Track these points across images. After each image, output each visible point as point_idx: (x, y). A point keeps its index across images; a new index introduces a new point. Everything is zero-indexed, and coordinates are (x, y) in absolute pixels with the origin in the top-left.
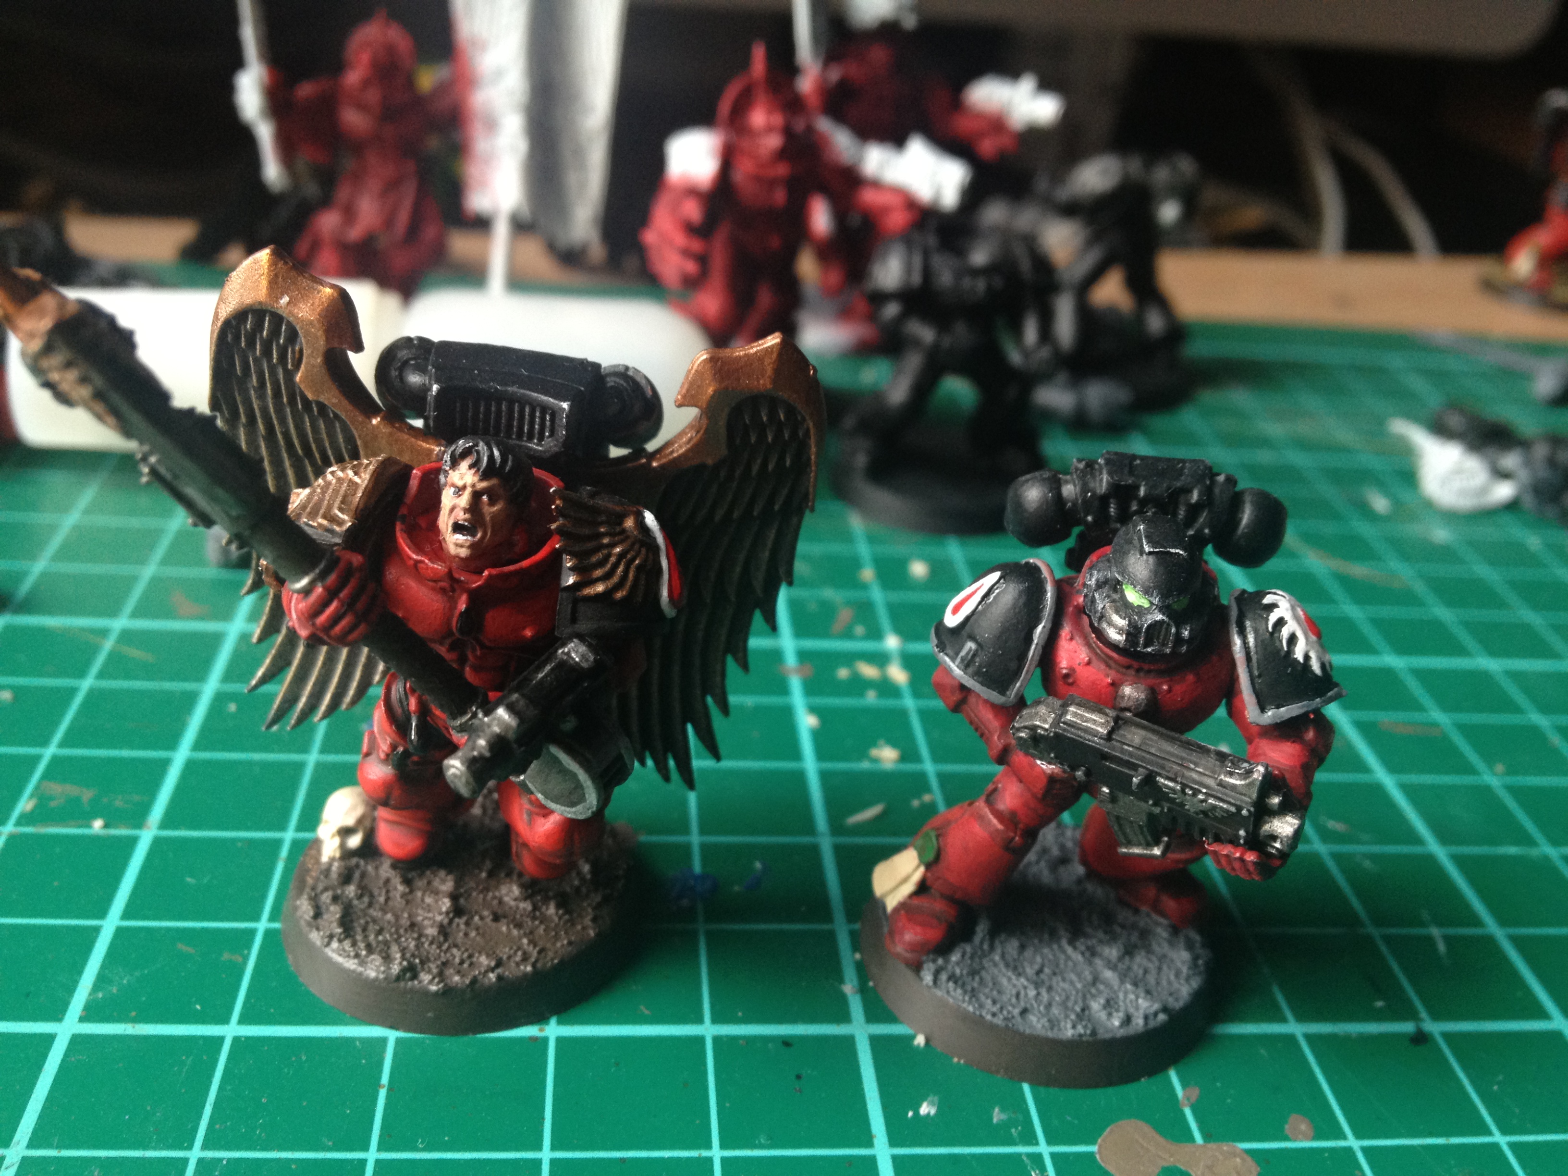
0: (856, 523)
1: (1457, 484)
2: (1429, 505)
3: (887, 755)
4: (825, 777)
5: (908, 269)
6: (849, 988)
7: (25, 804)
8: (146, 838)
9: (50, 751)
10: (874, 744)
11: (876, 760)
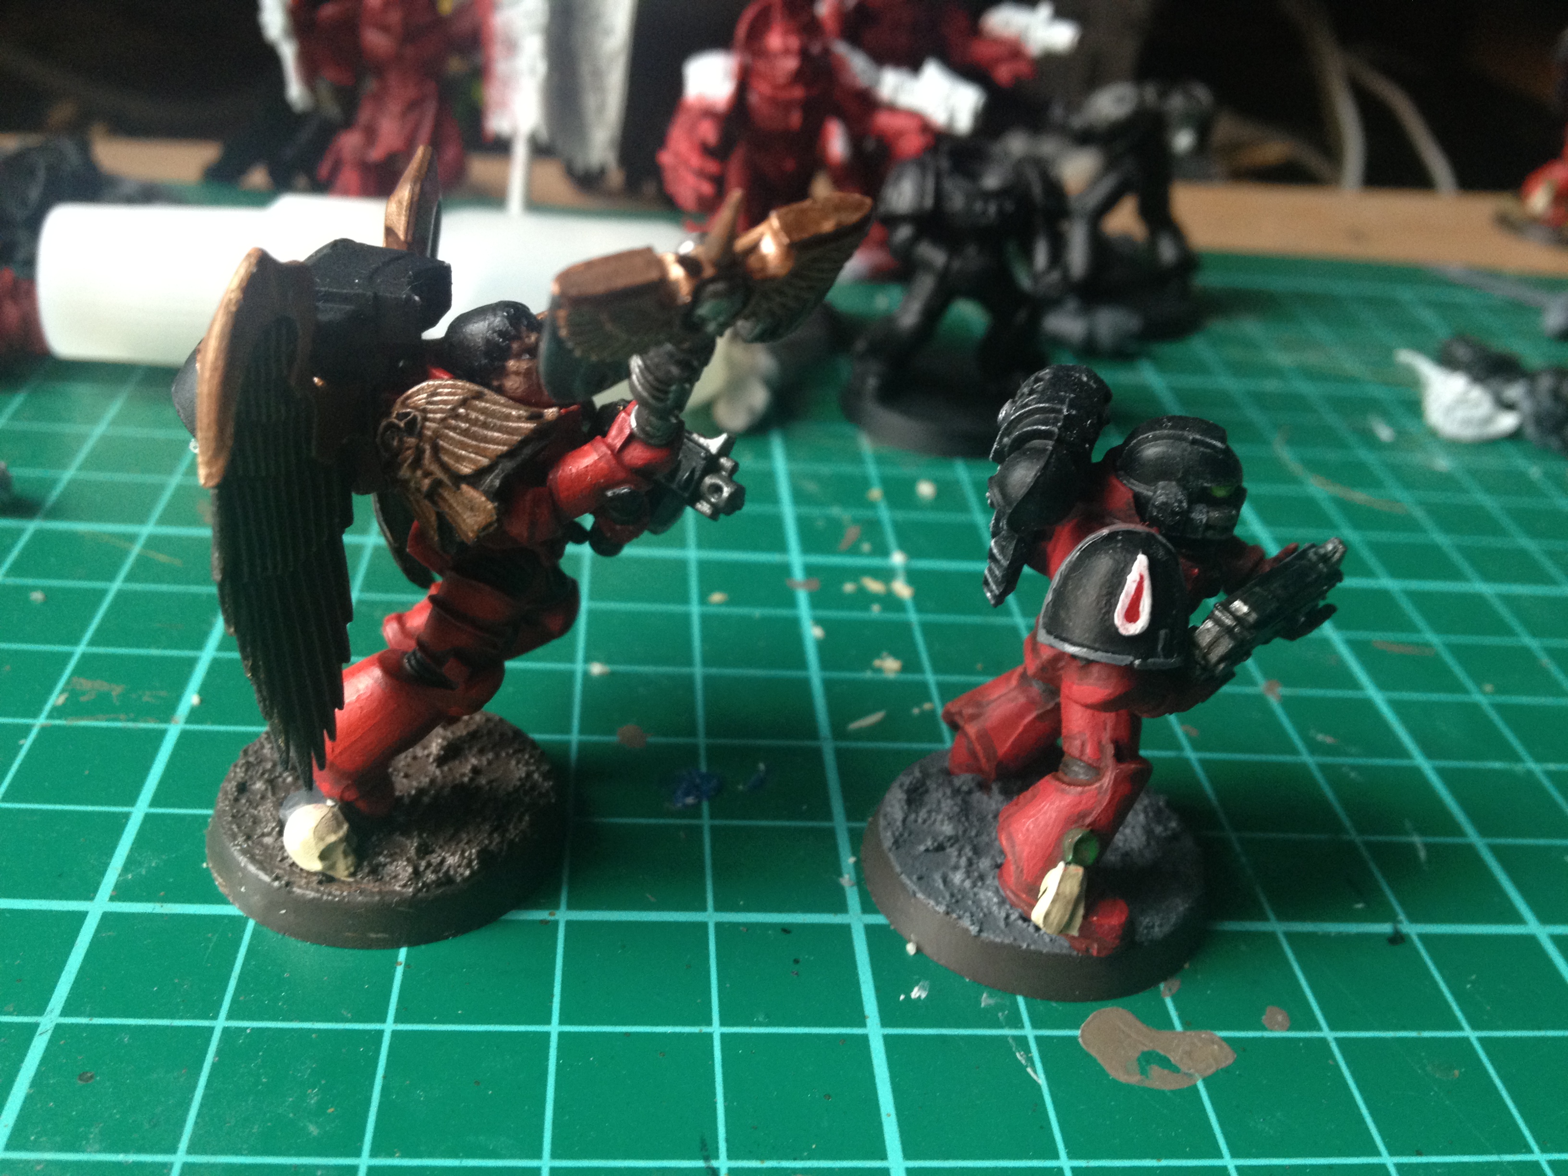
0: (866, 445)
1: (1460, 414)
2: (1433, 434)
3: (890, 665)
4: (828, 685)
5: (921, 192)
6: (847, 879)
7: (56, 698)
8: (173, 732)
9: (80, 649)
10: (878, 655)
11: (879, 670)
